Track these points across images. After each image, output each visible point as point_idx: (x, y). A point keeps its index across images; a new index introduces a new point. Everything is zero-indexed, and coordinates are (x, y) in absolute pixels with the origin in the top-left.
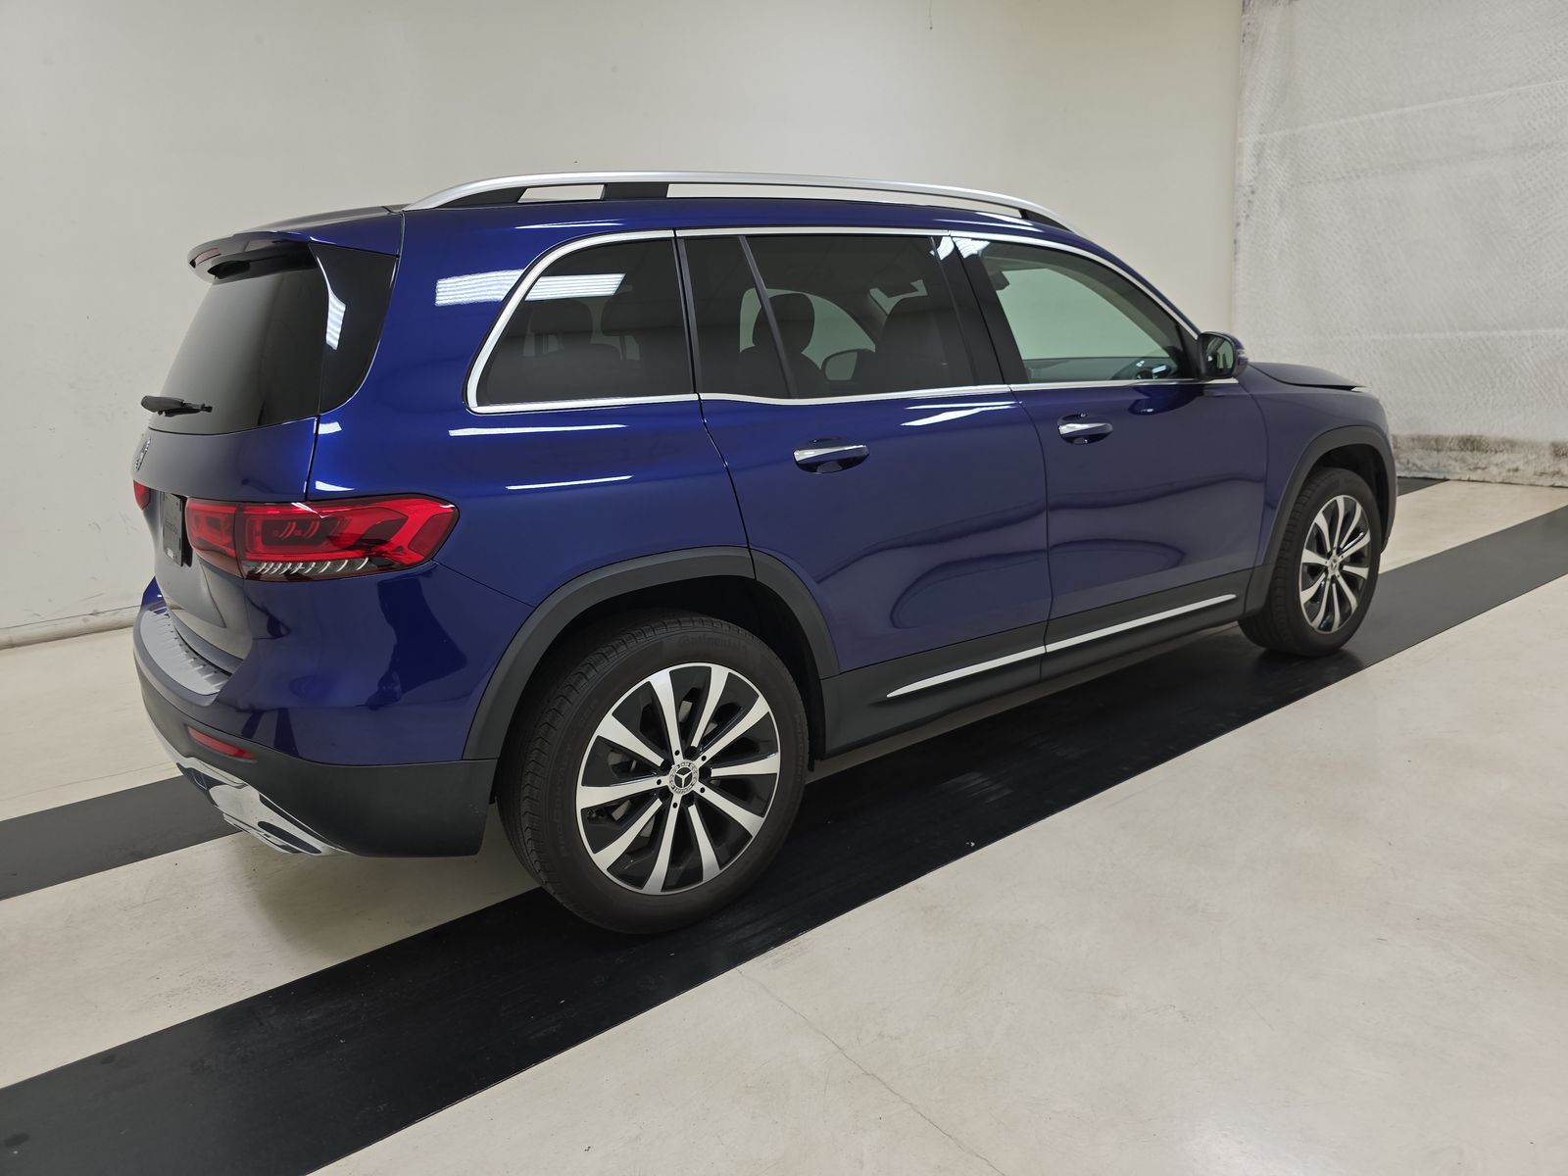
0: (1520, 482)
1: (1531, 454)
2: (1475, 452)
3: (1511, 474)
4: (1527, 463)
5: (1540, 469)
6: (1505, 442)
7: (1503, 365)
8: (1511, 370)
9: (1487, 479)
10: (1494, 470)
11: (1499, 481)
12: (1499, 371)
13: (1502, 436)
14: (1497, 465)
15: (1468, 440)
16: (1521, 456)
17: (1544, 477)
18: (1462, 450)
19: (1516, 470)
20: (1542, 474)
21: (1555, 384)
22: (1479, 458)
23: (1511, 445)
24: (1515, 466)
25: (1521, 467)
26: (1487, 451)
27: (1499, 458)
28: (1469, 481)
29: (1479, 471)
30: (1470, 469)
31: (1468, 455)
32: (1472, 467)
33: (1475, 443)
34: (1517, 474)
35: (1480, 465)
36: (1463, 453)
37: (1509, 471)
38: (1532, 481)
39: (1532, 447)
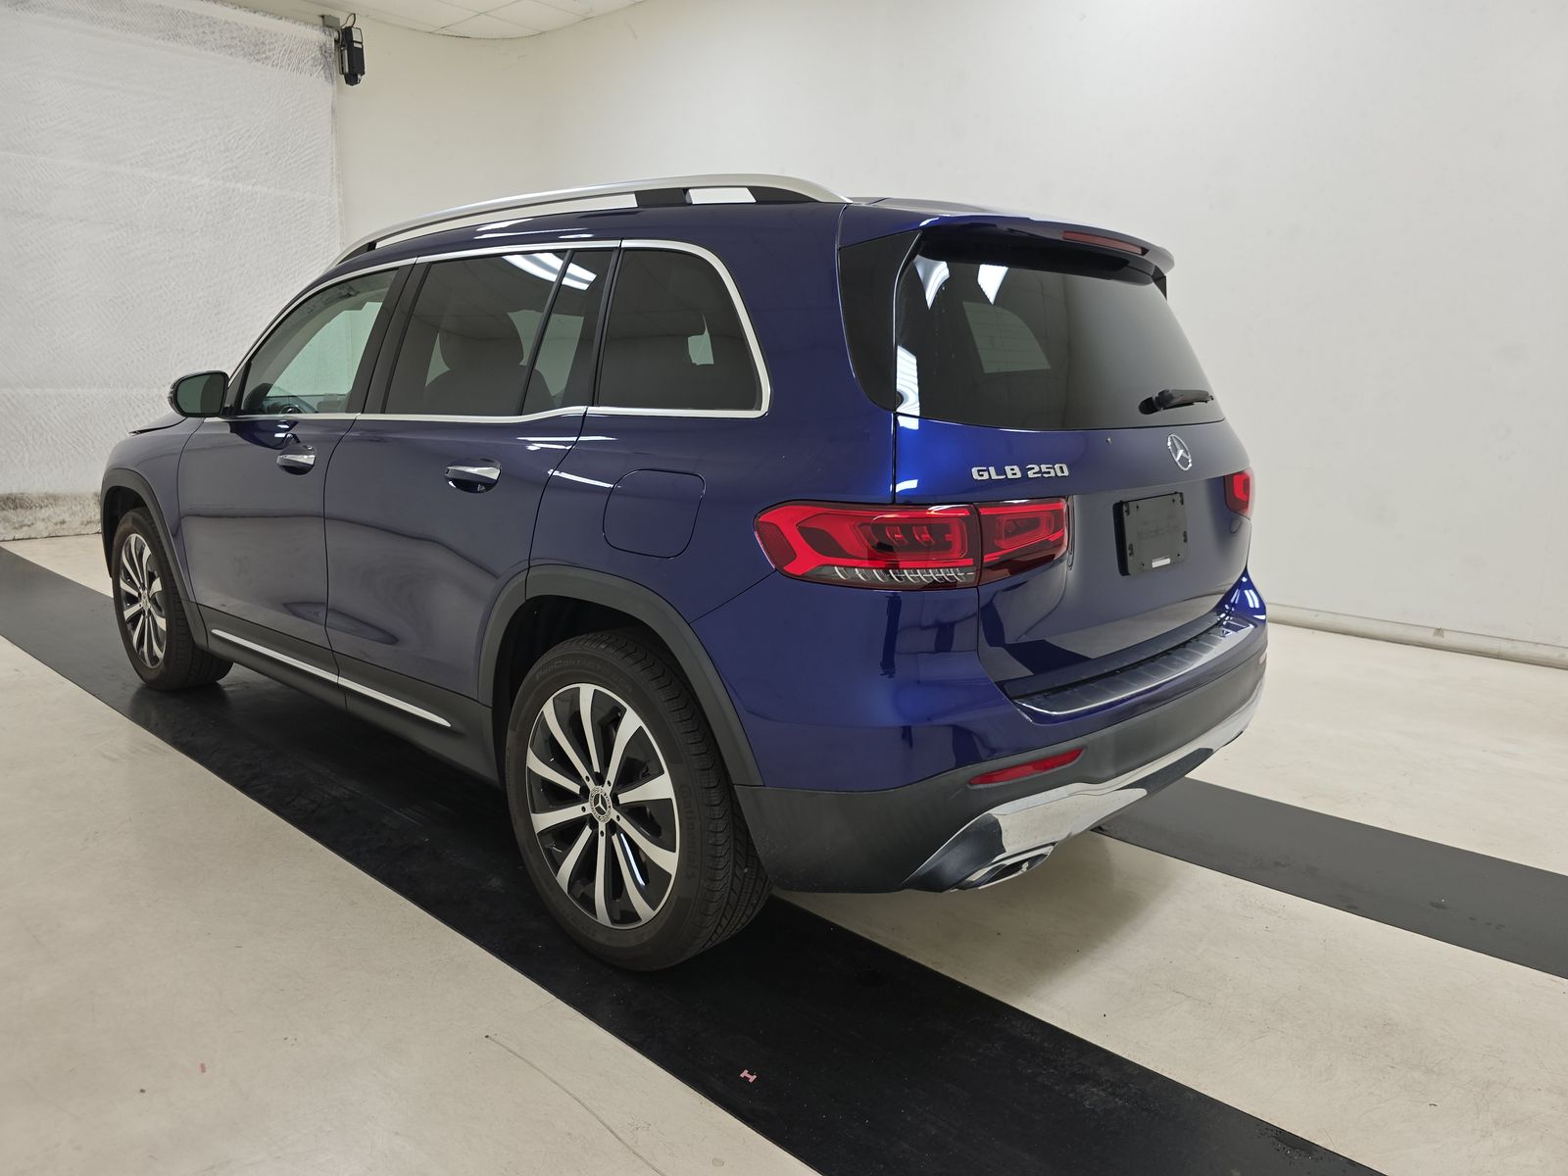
0: (67, 534)
1: (76, 505)
2: (19, 510)
3: (59, 526)
4: (73, 514)
5: (85, 519)
6: (48, 496)
7: (33, 423)
8: (42, 427)
9: (33, 536)
10: (40, 525)
11: (45, 535)
12: (30, 428)
13: (44, 491)
14: (43, 520)
15: (8, 498)
16: (65, 508)
17: (89, 526)
18: (4, 509)
19: (63, 522)
20: (88, 523)
21: (88, 440)
22: (25, 516)
23: (54, 499)
24: (61, 519)
25: (67, 520)
26: (31, 508)
27: (44, 513)
28: (14, 540)
29: (25, 529)
30: (15, 528)
31: (10, 514)
32: (17, 525)
33: (17, 501)
34: (64, 526)
35: (26, 522)
36: (5, 512)
37: (56, 524)
38: (78, 531)
39: (75, 499)
